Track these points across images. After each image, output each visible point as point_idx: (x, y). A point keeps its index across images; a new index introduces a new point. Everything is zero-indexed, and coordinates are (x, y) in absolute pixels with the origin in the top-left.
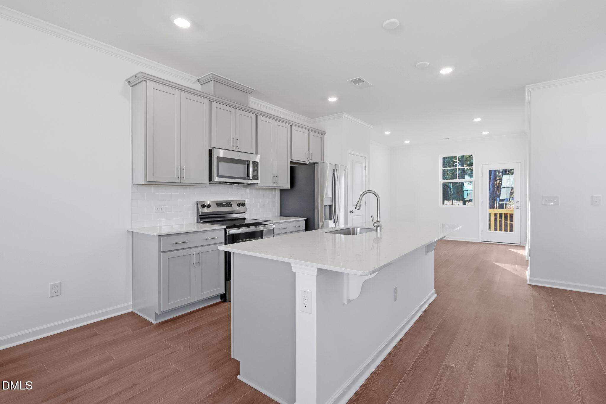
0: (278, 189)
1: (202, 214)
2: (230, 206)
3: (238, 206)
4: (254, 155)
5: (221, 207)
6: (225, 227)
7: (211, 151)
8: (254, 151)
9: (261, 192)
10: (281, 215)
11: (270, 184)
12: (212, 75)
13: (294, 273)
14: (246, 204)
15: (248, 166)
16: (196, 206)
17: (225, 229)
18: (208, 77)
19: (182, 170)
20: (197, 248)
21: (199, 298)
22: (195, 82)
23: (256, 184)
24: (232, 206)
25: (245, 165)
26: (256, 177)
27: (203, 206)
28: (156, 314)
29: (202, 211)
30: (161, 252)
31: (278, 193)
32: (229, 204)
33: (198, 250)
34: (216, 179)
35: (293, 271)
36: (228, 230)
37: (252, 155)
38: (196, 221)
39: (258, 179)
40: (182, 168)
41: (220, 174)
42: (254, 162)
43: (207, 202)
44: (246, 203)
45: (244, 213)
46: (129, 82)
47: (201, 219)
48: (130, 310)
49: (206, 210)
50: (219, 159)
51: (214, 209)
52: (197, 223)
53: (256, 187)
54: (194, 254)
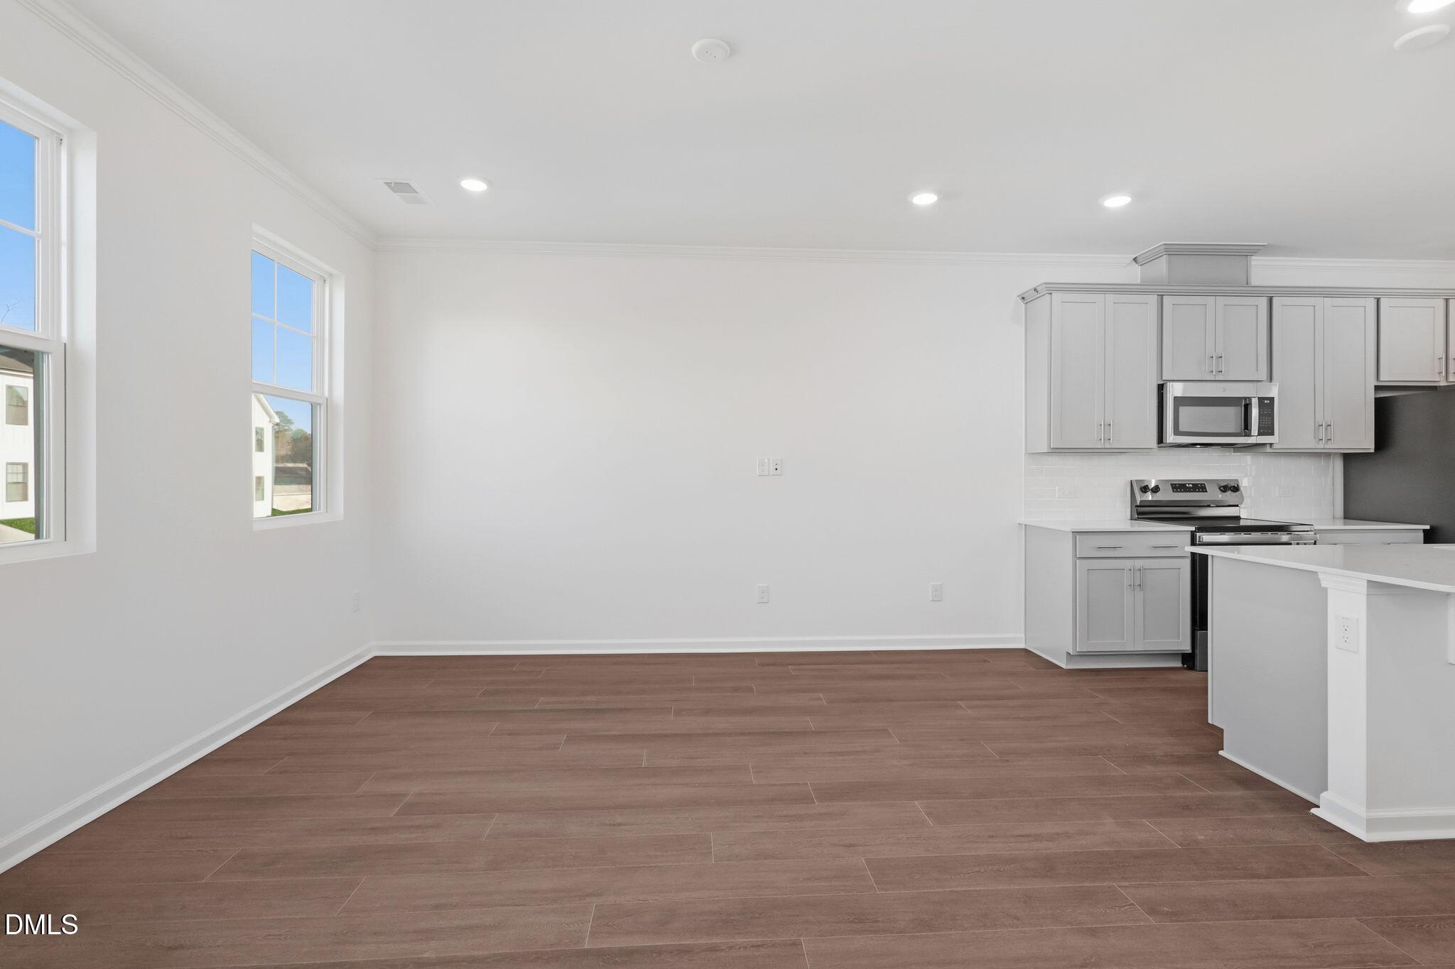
0: (1336, 454)
1: (1142, 504)
2: (1203, 491)
3: (1221, 490)
4: (1263, 383)
5: (1181, 492)
6: (1193, 529)
7: (1161, 388)
8: (1263, 375)
9: (1283, 462)
10: (1348, 516)
11: (1308, 443)
12: (1163, 247)
13: (1326, 589)
14: (1242, 489)
15: (1247, 408)
16: (1129, 488)
17: (1191, 531)
18: (1158, 250)
19: (1107, 427)
20: (1136, 561)
21: (1139, 647)
22: (1128, 264)
23: (1268, 446)
24: (1206, 491)
25: (1238, 409)
26: (1267, 429)
27: (1145, 489)
28: (1068, 654)
29: (1139, 497)
30: (1077, 558)
31: (1339, 465)
32: (1199, 487)
33: (1139, 564)
34: (1170, 437)
35: (1323, 585)
36: (1198, 534)
37: (1259, 384)
38: (1129, 517)
39: (1272, 434)
40: (1107, 423)
41: (1181, 429)
42: (1261, 400)
43: (1151, 481)
44: (1244, 484)
45: (1237, 506)
46: (1023, 298)
47: (1139, 513)
48: (1022, 646)
49: (1149, 497)
50: (1179, 401)
51: (1166, 495)
52: (1131, 519)
53: (1268, 451)
54: (1130, 570)
